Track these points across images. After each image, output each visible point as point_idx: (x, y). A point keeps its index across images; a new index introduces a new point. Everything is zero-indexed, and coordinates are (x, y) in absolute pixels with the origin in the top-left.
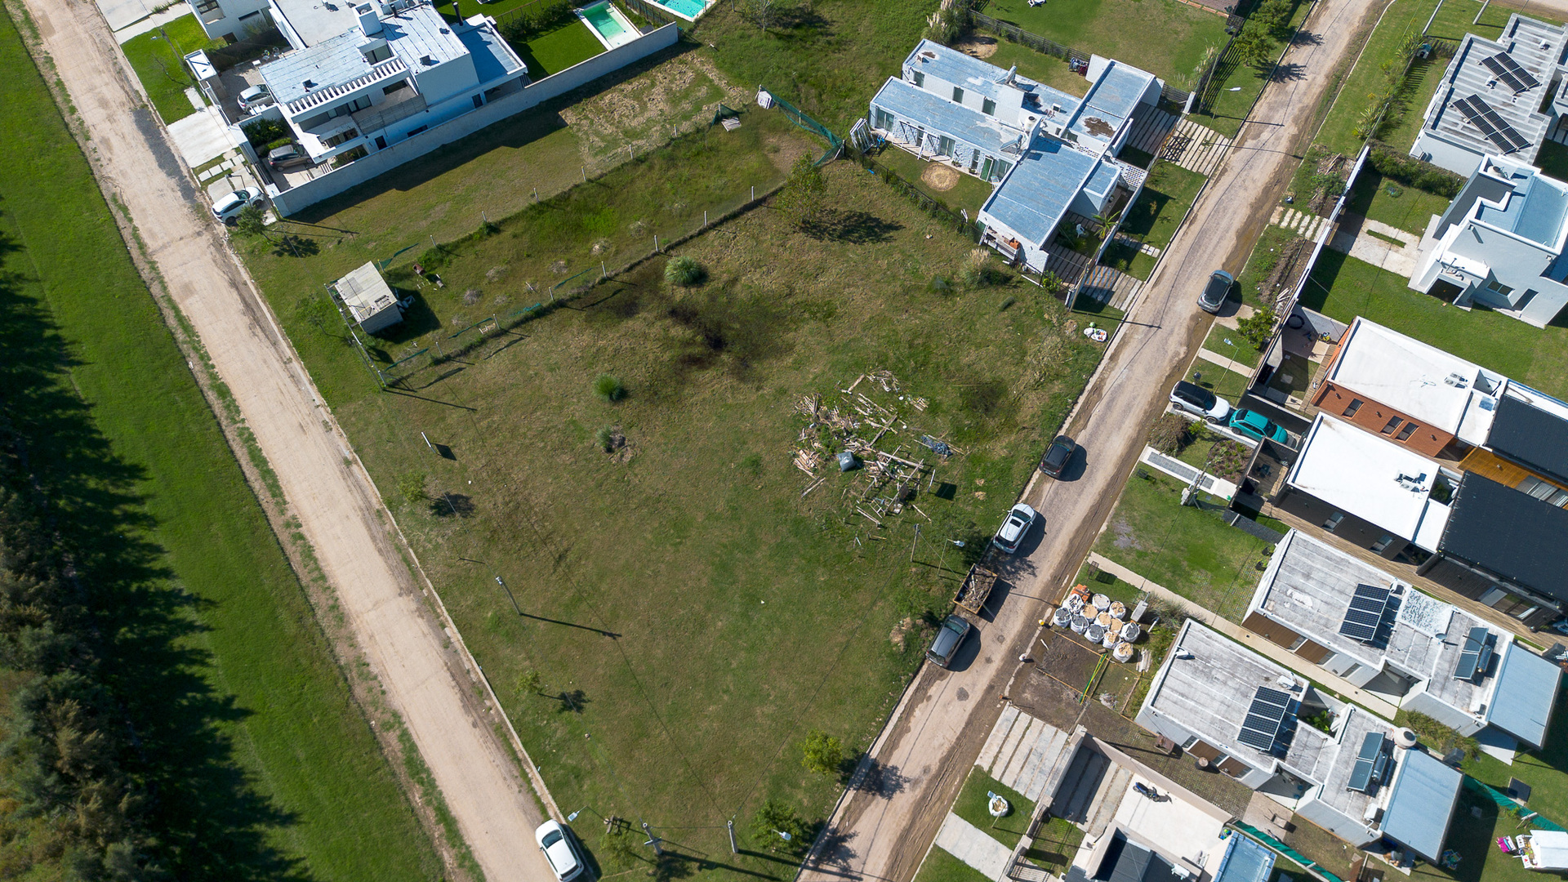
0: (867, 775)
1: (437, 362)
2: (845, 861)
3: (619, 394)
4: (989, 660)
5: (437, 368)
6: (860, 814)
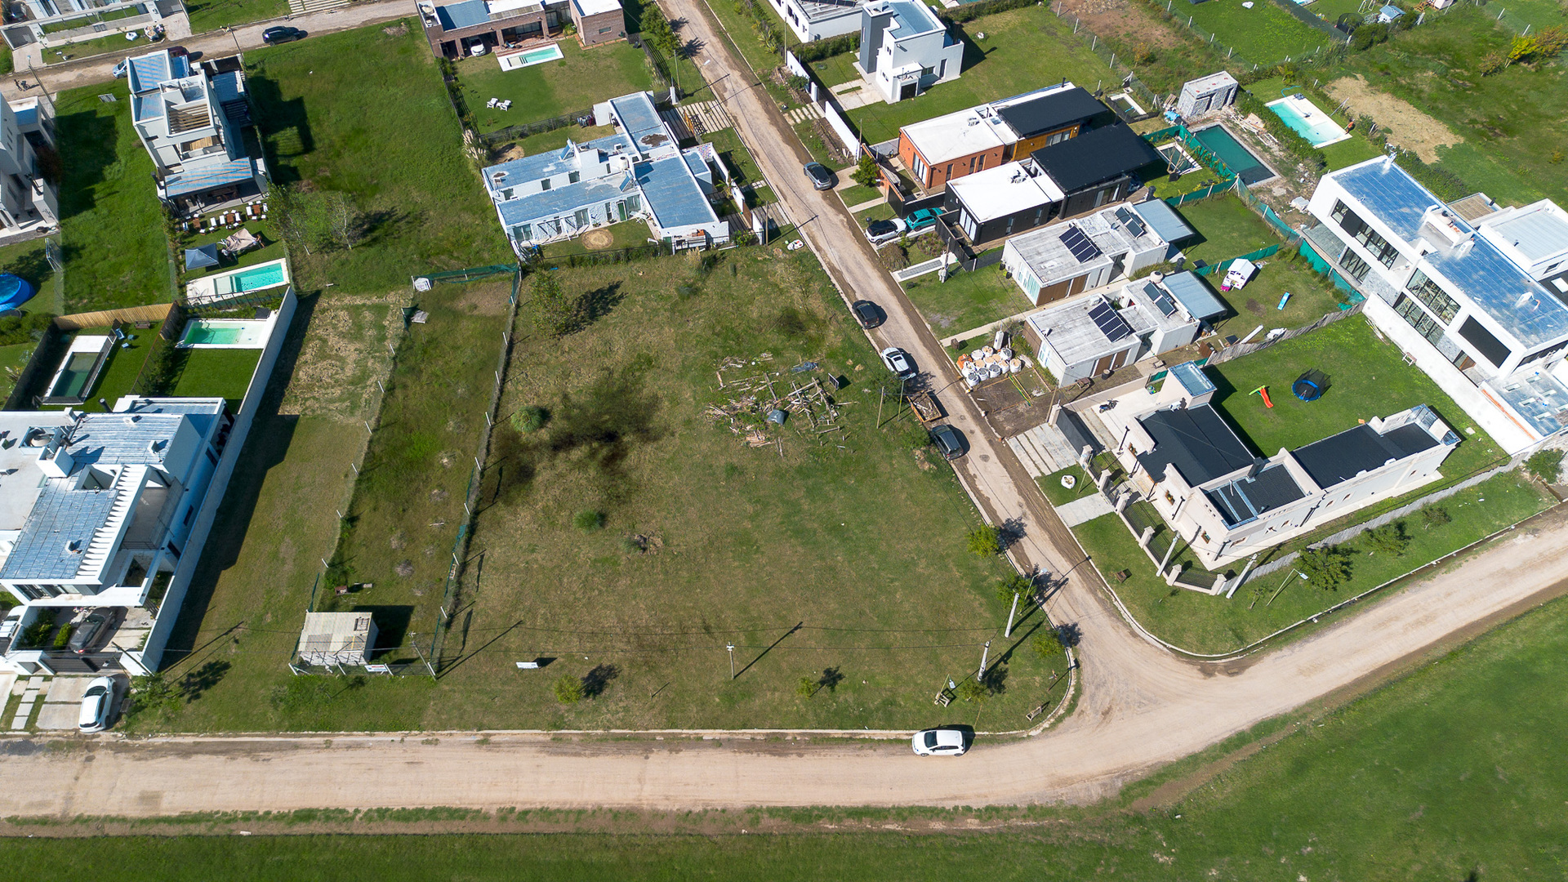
0: (1003, 537)
1: (448, 625)
2: (1050, 582)
3: (601, 519)
4: (972, 432)
5: (453, 628)
6: (1026, 556)
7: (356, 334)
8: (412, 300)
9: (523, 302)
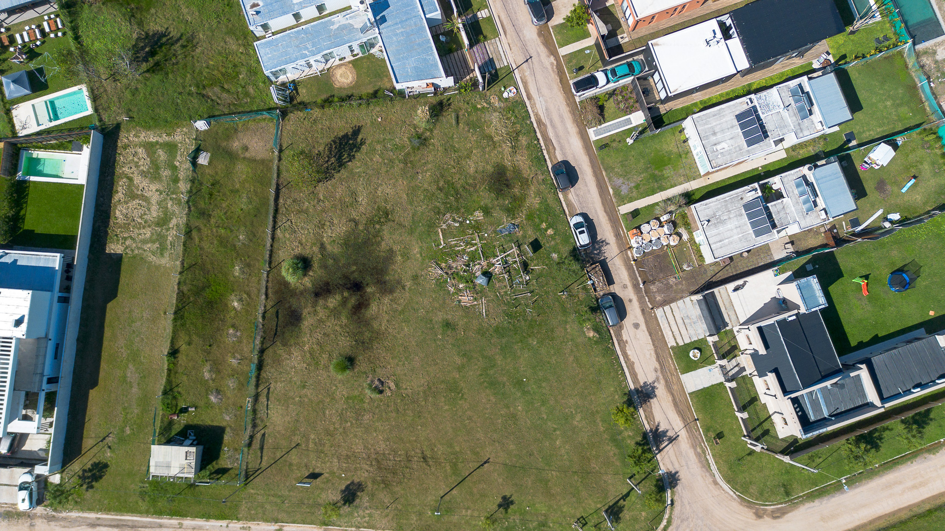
0: (639, 397)
1: (249, 445)
2: (666, 436)
3: (350, 362)
4: (630, 301)
5: (254, 446)
6: (652, 414)
7: (153, 174)
8: (196, 139)
9: (284, 146)
